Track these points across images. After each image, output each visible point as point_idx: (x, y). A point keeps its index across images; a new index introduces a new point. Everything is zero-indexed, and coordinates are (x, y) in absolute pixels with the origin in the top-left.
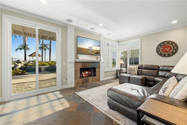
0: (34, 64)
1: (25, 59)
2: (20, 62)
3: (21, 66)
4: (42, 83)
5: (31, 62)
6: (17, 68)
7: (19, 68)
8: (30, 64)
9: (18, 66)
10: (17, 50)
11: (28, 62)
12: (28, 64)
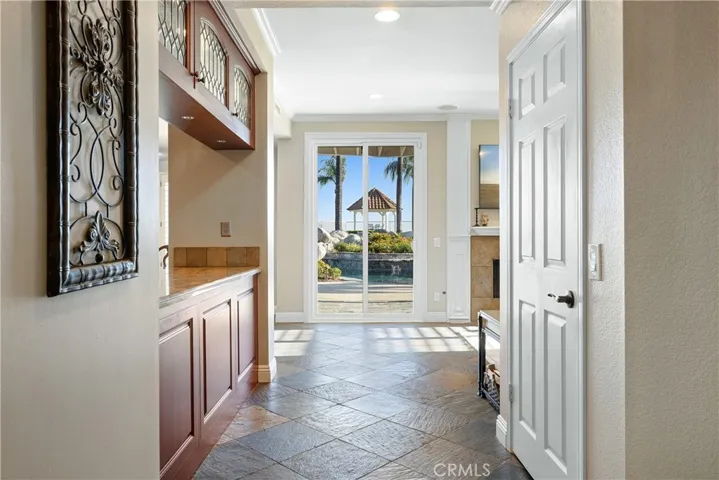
1: (338, 225)
2: (325, 239)
3: (326, 252)
5: (356, 237)
8: (355, 246)
9: (318, 250)
11: (346, 235)
12: (348, 246)
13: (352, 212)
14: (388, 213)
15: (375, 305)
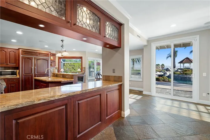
0: (182, 73)
1: (174, 67)
2: (169, 70)
3: (169, 74)
4: (183, 93)
5: (179, 70)
6: (166, 75)
7: (167, 75)
8: (178, 73)
9: (167, 74)
10: (168, 57)
11: (176, 70)
12: (176, 73)
13: (180, 64)
14: (191, 64)
15: (180, 92)
